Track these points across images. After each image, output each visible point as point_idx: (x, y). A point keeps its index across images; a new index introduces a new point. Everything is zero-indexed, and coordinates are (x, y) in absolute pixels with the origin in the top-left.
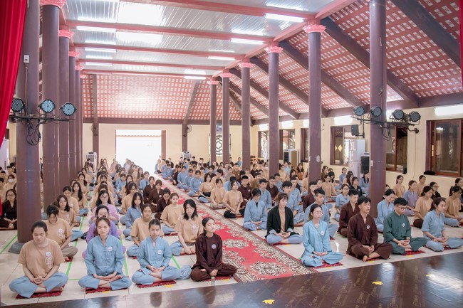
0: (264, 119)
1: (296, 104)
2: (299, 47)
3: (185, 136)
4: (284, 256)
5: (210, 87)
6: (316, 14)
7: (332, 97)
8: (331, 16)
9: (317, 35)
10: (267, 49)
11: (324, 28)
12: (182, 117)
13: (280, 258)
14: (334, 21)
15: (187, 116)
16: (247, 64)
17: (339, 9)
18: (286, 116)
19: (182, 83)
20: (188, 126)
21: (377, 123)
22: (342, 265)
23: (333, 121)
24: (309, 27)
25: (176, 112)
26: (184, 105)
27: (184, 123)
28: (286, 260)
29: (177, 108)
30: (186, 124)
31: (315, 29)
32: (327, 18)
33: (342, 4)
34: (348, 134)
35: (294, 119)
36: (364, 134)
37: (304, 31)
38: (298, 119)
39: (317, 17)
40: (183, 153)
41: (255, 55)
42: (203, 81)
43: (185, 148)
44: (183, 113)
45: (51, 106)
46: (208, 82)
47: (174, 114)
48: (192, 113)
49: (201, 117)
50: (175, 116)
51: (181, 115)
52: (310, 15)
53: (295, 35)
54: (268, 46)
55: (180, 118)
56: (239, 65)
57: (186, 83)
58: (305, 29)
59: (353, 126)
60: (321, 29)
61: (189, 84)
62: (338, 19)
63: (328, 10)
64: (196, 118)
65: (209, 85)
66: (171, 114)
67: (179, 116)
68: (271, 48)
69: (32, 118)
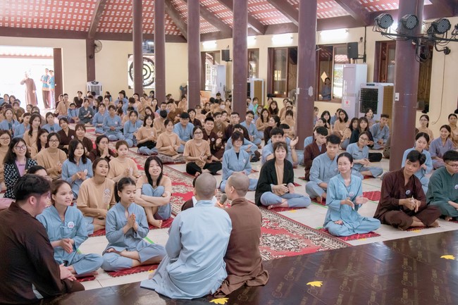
0: (210, 34)
1: (263, 11)
3: (91, 57)
4: (295, 226)
12: (86, 27)
13: (291, 228)
15: (94, 26)
20: (96, 42)
21: (409, 38)
22: (378, 235)
25: (76, 20)
26: (90, 9)
27: (89, 36)
28: (301, 232)
29: (78, 14)
30: (92, 37)
34: (339, 58)
35: (257, 34)
36: (365, 56)
38: (264, 34)
40: (90, 84)
43: (91, 76)
44: (87, 21)
47: (73, 23)
48: (102, 22)
49: (115, 28)
50: (75, 26)
51: (84, 24)
55: (82, 29)
59: (349, 45)
64: (107, 30)
66: (68, 22)
67: (80, 26)
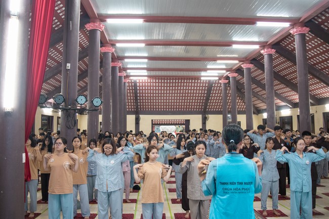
2: (290, 47)
5: (222, 85)
6: (300, 18)
7: (322, 88)
8: (313, 18)
9: (303, 36)
10: (262, 52)
11: (308, 29)
14: (317, 22)
16: (248, 65)
17: (320, 11)
18: (285, 105)
19: (200, 83)
23: (325, 108)
24: (295, 30)
30: (205, 114)
31: (300, 31)
32: (310, 21)
33: (322, 7)
35: (291, 108)
37: (291, 34)
38: (295, 108)
39: (301, 20)
41: (254, 57)
42: (216, 81)
45: (84, 100)
46: (220, 81)
52: (295, 20)
53: (285, 38)
54: (264, 49)
56: (242, 66)
57: (203, 83)
58: (291, 32)
60: (306, 30)
61: (206, 83)
62: (320, 20)
63: (309, 13)
65: (221, 84)
68: (266, 50)
69: (70, 109)
